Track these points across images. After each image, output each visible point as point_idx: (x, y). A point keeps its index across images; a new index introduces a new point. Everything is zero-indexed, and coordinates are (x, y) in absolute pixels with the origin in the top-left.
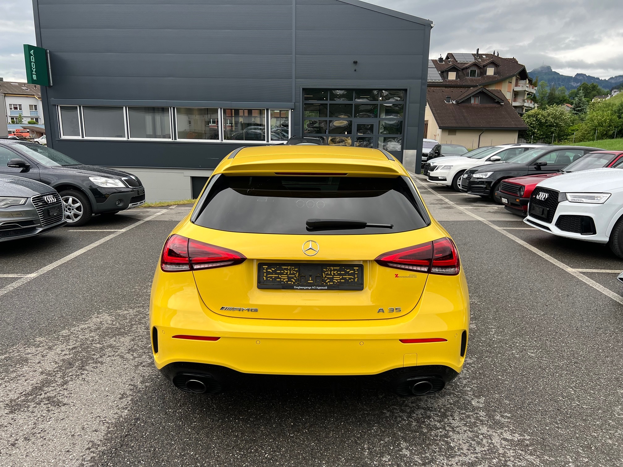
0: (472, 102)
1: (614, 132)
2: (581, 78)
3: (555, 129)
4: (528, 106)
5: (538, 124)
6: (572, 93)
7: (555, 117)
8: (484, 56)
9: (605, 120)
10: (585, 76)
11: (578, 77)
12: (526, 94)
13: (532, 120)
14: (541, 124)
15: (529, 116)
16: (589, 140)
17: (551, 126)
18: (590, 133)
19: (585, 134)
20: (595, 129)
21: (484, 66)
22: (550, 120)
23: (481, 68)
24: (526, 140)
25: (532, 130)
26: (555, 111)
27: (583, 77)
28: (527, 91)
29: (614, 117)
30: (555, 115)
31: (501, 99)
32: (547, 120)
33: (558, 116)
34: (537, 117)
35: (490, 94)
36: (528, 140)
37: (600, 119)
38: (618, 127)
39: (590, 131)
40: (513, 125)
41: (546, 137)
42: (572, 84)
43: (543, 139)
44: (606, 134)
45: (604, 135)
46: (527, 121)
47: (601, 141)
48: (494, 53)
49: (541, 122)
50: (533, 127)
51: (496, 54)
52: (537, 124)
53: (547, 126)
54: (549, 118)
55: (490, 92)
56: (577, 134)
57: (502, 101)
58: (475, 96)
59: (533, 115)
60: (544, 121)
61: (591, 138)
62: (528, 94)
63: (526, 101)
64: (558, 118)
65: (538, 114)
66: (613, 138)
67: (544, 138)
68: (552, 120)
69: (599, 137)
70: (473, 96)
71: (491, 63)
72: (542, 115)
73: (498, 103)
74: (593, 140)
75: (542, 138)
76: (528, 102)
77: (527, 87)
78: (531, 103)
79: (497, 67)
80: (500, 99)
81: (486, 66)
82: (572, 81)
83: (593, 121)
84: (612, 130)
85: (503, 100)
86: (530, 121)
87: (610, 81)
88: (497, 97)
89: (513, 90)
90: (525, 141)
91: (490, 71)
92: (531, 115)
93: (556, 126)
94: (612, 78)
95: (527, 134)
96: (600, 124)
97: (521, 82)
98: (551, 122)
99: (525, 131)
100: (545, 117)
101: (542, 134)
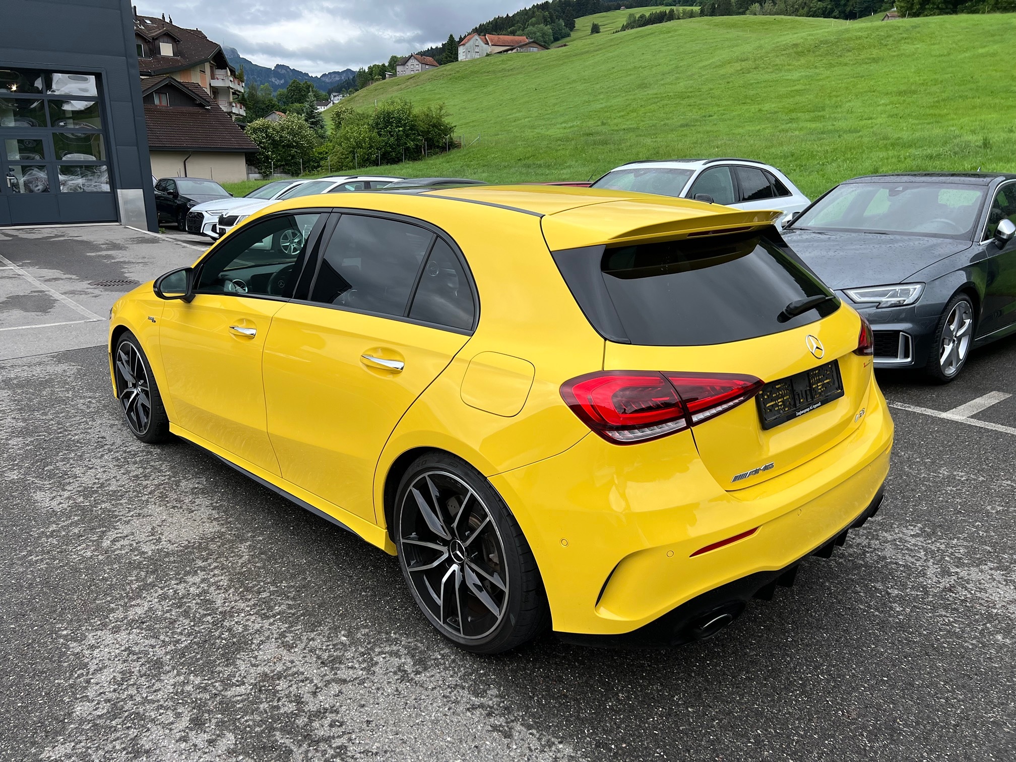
0: (157, 102)
1: (378, 156)
2: (284, 71)
3: (296, 151)
4: (237, 113)
5: (272, 144)
6: (280, 95)
7: (292, 133)
8: (148, 22)
9: (363, 138)
10: (288, 70)
11: (279, 70)
12: (231, 93)
13: (261, 137)
14: (275, 144)
15: (255, 130)
16: (350, 168)
17: (289, 146)
18: (348, 158)
19: (341, 158)
20: (354, 151)
21: (155, 39)
22: (287, 137)
23: (149, 41)
24: (259, 169)
25: (263, 153)
26: (290, 123)
27: (286, 70)
28: (232, 89)
29: (374, 134)
30: (291, 129)
31: (205, 100)
32: (281, 137)
33: (297, 131)
34: (266, 131)
35: (184, 90)
36: (261, 169)
37: (358, 138)
38: (381, 149)
39: (348, 154)
40: (234, 144)
41: (287, 164)
42: (273, 81)
43: (282, 167)
44: (368, 159)
45: (366, 160)
46: (254, 138)
47: (363, 169)
48: (163, 17)
49: (274, 140)
50: (264, 148)
51: (167, 20)
52: (269, 143)
53: (284, 146)
54: (284, 134)
55: (184, 86)
56: (331, 160)
57: (207, 103)
58: (159, 92)
59: (260, 128)
60: (277, 138)
61: (351, 164)
62: (234, 93)
63: (234, 105)
64: (297, 134)
65: (268, 128)
66: (377, 165)
67: (283, 165)
68: (290, 137)
69: (360, 163)
70: (156, 92)
71: (165, 34)
72: (274, 129)
73: (201, 106)
74: (354, 168)
75: (281, 165)
76: (236, 106)
77: (231, 81)
78: (241, 108)
79: (175, 42)
80: (203, 99)
81: (157, 39)
82: (272, 75)
83: (348, 139)
84: (375, 154)
85: (209, 102)
86: (258, 138)
87: (323, 79)
88: (197, 95)
89: (210, 84)
90: (256, 170)
91: (167, 50)
92: (258, 128)
93: (296, 146)
94: (324, 75)
95: (258, 159)
96: (359, 145)
97: (219, 73)
98: (289, 141)
99: (254, 153)
100: (278, 132)
101: (279, 159)
